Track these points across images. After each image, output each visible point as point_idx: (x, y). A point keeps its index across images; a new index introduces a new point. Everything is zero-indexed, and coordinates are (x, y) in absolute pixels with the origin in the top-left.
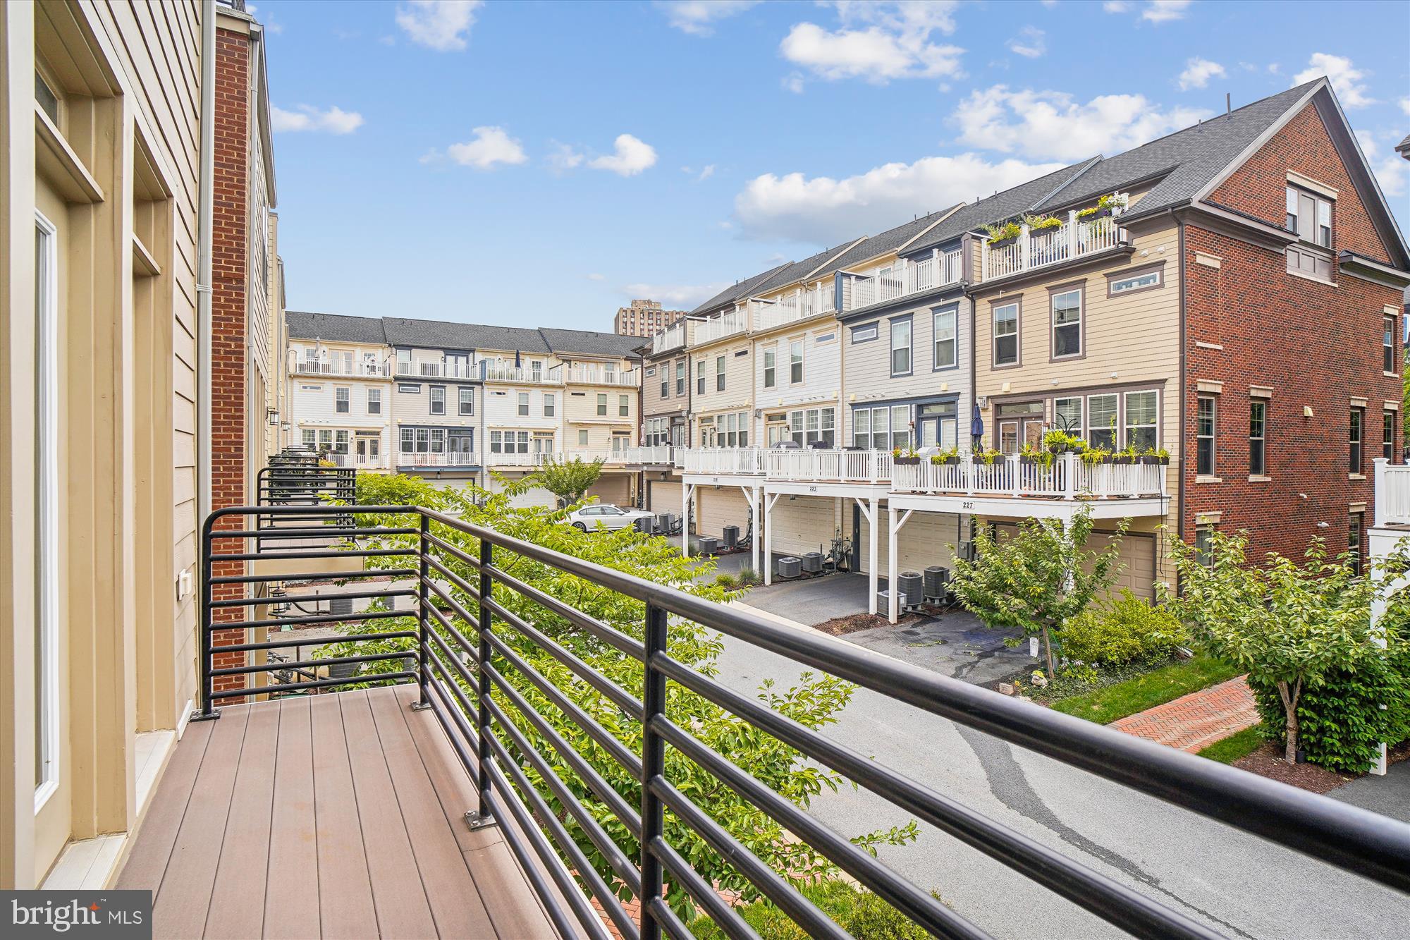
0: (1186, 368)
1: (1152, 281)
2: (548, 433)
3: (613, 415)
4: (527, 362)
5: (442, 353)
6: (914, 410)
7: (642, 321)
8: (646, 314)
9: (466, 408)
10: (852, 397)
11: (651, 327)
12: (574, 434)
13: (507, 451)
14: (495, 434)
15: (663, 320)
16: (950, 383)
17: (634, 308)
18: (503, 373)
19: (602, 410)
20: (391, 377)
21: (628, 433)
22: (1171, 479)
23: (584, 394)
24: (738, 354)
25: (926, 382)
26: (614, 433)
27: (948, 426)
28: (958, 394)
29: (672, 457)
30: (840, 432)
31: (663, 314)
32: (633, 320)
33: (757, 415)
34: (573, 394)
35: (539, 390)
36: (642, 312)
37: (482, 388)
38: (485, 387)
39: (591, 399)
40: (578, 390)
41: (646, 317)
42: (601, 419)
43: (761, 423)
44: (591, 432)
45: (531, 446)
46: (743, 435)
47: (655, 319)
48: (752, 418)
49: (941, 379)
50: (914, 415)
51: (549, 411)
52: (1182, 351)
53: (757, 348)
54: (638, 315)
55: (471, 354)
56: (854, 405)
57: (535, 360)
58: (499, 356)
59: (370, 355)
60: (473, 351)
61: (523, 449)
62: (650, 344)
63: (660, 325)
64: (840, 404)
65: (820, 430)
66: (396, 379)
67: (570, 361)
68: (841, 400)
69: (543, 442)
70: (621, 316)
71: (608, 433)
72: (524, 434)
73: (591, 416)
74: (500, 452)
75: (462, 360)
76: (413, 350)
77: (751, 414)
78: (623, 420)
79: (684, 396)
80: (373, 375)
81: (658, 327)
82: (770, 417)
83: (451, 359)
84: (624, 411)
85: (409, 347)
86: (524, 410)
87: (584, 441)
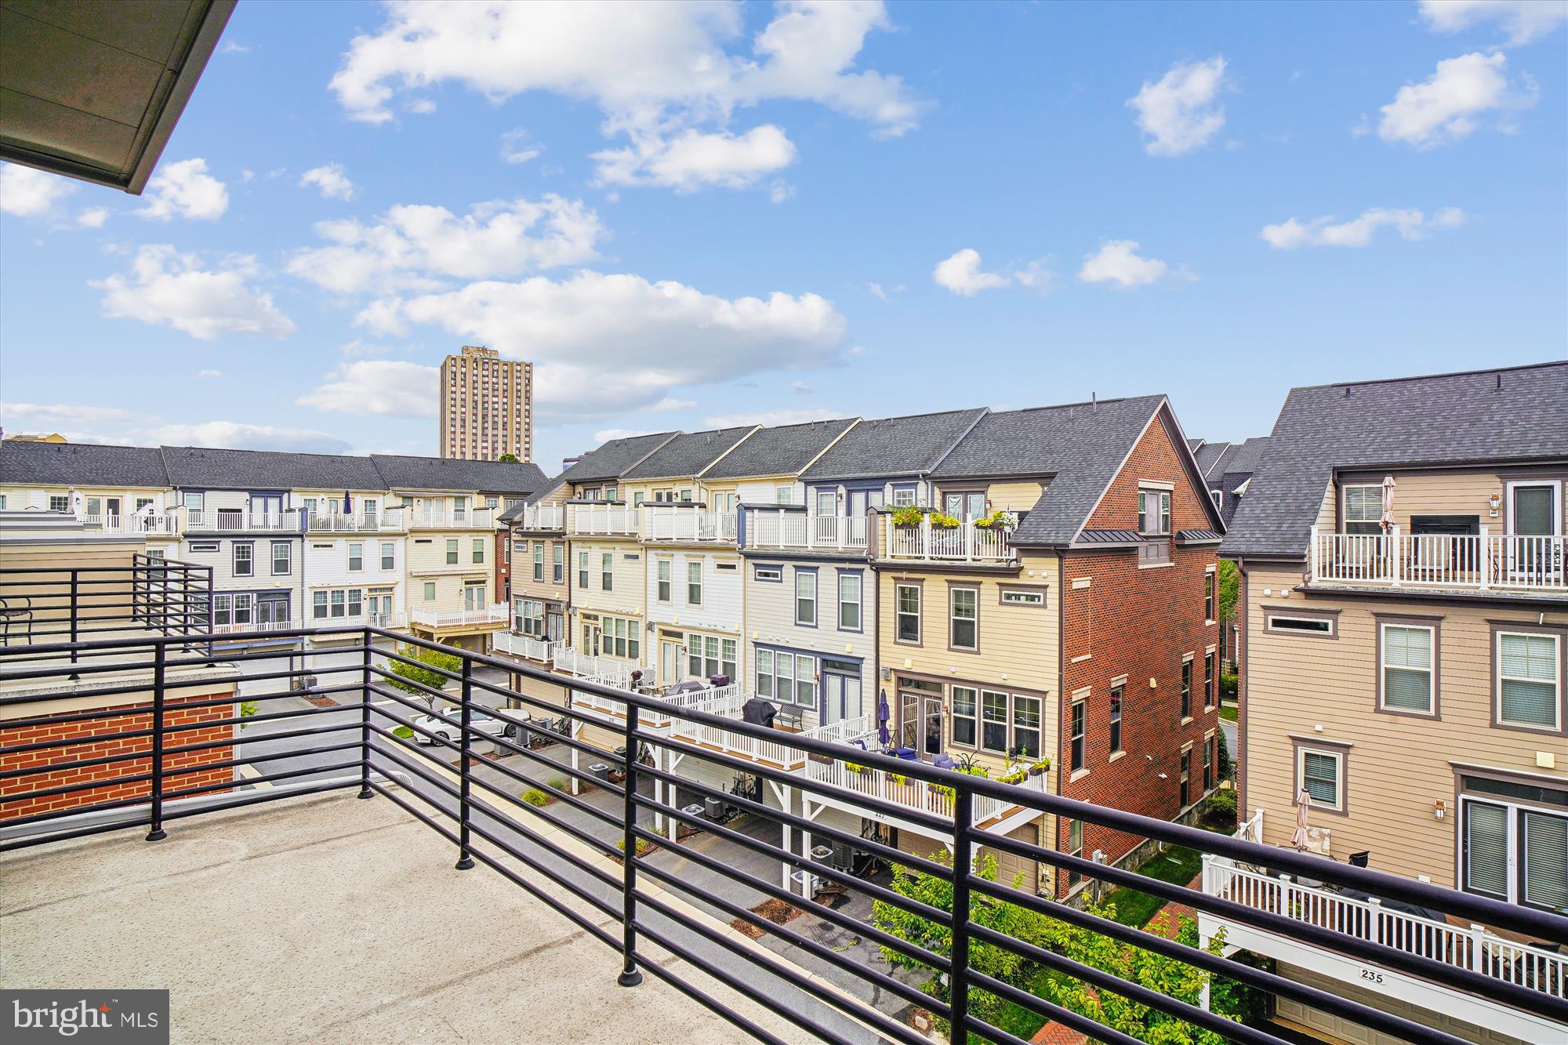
0: (1064, 685)
1: (1036, 599)
2: (387, 589)
3: (465, 564)
4: (358, 501)
5: (246, 495)
6: (818, 663)
7: (475, 372)
8: (480, 363)
9: (281, 566)
10: (755, 635)
11: (486, 379)
12: (419, 587)
13: (334, 615)
14: (320, 594)
15: (501, 372)
16: (855, 646)
17: (465, 356)
18: (329, 520)
19: (452, 558)
20: (180, 533)
21: (484, 582)
22: (1050, 779)
23: (430, 541)
24: (627, 557)
25: (829, 638)
26: (467, 583)
27: (852, 685)
28: (862, 659)
29: (549, 654)
30: (741, 667)
31: (501, 365)
32: (463, 370)
33: (650, 627)
34: (417, 541)
35: (375, 539)
36: (475, 361)
37: (303, 541)
38: (307, 540)
39: (440, 544)
40: (422, 536)
41: (480, 368)
42: (452, 568)
43: (654, 637)
44: (440, 584)
45: (365, 606)
46: (634, 645)
47: (491, 370)
48: (644, 628)
49: (848, 640)
50: (818, 668)
51: (388, 563)
52: (1060, 670)
53: (649, 556)
54: (470, 364)
55: (286, 495)
56: (757, 644)
57: (368, 499)
58: (322, 496)
59: (146, 501)
60: (289, 491)
61: (356, 610)
62: (521, 515)
63: (497, 377)
64: (742, 638)
65: (720, 660)
66: (186, 536)
67: (412, 498)
68: (743, 634)
69: (380, 600)
70: (449, 364)
71: (459, 583)
72: (355, 593)
73: (441, 565)
74: (326, 616)
75: (273, 503)
76: (207, 493)
77: (642, 626)
78: (478, 568)
79: (563, 584)
80: (152, 533)
81: (494, 380)
82: (666, 633)
83: (258, 502)
84: (478, 557)
85: (202, 490)
86: (356, 564)
87: (431, 596)
